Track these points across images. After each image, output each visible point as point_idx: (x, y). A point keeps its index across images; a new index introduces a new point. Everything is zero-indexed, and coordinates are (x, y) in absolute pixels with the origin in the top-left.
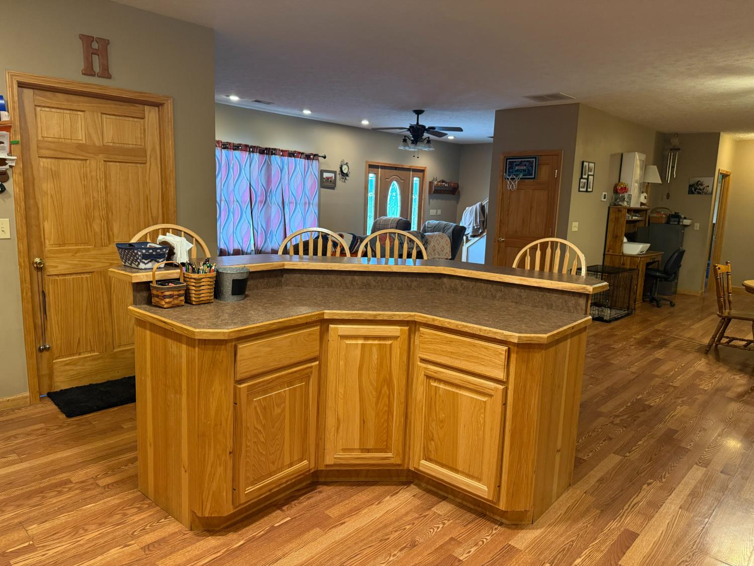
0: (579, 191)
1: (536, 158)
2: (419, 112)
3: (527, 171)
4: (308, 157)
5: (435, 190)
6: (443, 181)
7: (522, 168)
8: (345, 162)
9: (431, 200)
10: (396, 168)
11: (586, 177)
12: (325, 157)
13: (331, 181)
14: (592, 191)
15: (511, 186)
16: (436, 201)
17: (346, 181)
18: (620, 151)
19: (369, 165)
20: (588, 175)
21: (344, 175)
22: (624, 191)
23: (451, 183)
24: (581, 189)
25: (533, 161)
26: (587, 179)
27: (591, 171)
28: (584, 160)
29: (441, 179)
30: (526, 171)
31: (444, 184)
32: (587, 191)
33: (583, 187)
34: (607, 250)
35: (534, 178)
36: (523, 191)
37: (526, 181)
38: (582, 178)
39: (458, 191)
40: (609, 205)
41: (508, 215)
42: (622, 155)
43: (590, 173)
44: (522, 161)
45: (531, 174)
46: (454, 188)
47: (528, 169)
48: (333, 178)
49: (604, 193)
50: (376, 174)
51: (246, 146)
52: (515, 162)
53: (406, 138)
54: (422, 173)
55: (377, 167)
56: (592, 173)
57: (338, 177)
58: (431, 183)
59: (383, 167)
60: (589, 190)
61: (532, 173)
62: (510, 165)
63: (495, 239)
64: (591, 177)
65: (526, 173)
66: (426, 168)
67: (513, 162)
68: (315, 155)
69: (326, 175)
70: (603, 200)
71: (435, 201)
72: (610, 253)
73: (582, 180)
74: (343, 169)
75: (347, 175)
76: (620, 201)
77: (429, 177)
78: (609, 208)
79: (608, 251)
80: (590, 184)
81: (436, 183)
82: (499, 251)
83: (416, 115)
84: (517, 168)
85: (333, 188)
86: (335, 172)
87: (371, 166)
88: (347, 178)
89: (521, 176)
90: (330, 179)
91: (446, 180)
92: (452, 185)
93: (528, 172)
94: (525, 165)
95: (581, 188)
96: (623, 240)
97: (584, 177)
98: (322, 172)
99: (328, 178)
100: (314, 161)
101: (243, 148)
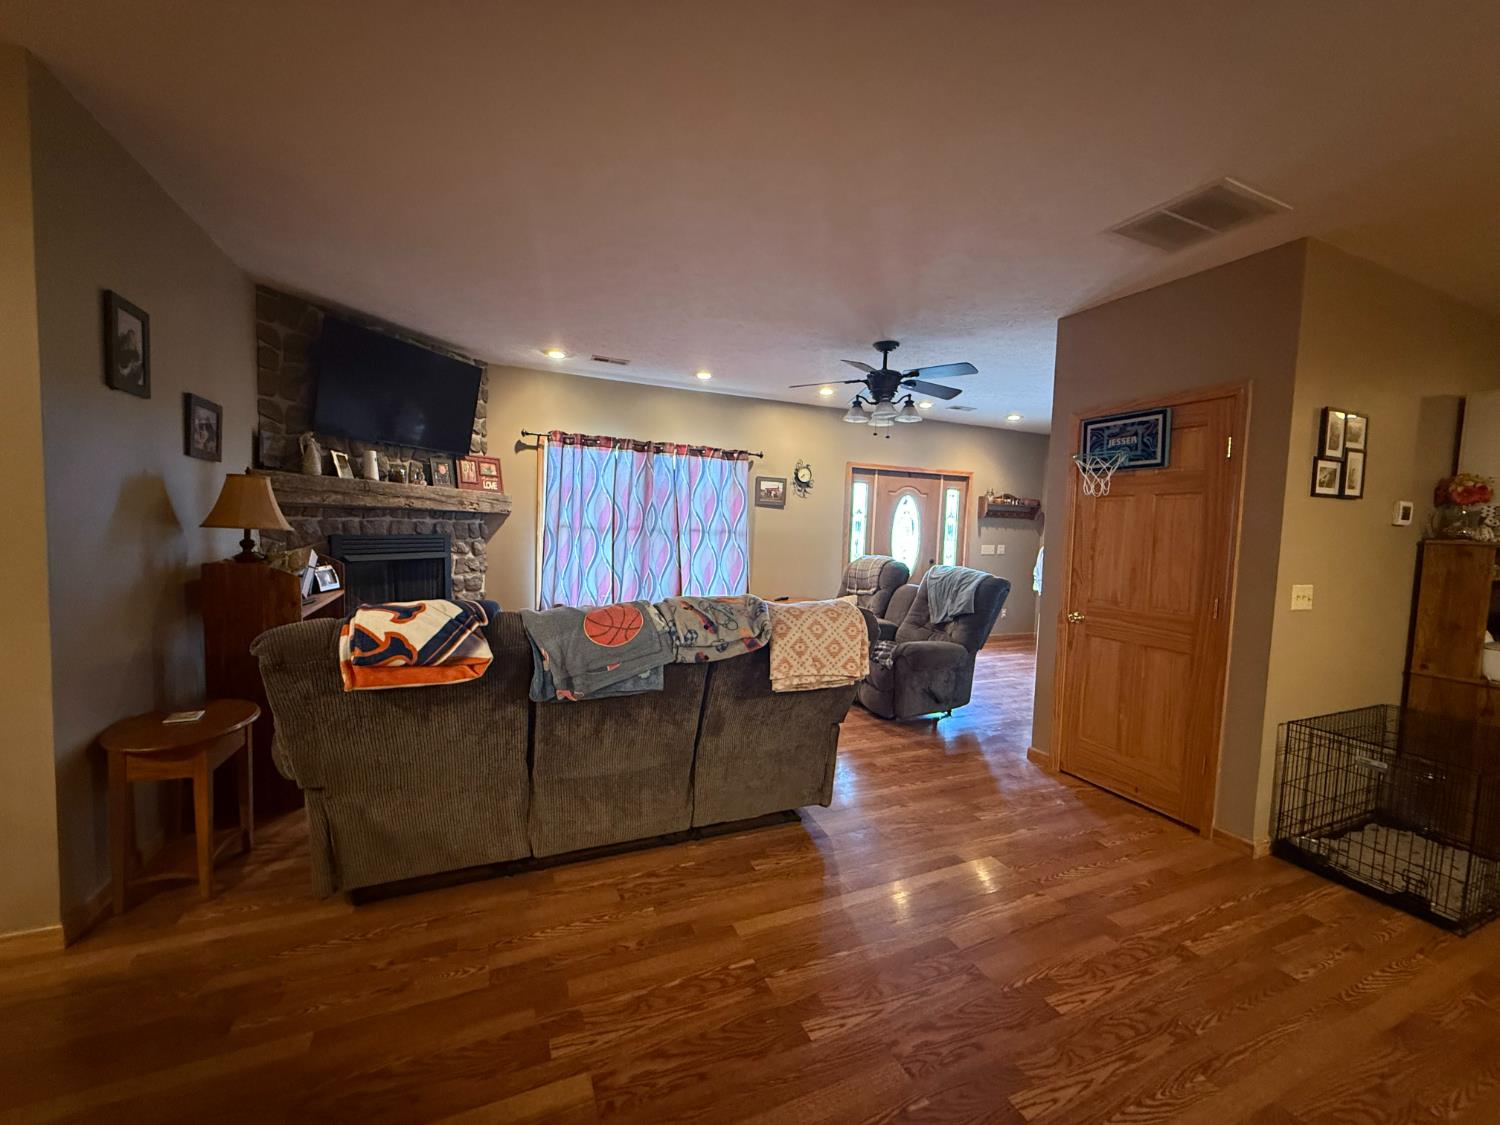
0: (1313, 494)
1: (1163, 412)
2: (886, 347)
3: (1140, 446)
4: (728, 455)
5: (989, 511)
6: (1007, 496)
7: (1126, 441)
8: (805, 465)
9: (983, 529)
10: (910, 475)
11: (1338, 454)
12: (761, 456)
13: (775, 496)
14: (1361, 497)
15: (1093, 487)
16: (994, 529)
17: (807, 495)
18: (1455, 391)
19: (853, 469)
20: (1346, 451)
21: (804, 485)
22: (1476, 497)
23: (1024, 500)
24: (1319, 490)
25: (1157, 420)
26: (1344, 462)
27: (1355, 439)
28: (1329, 405)
29: (1003, 493)
30: (1137, 449)
31: (1009, 500)
32: (1341, 495)
33: (1329, 484)
34: (1416, 662)
35: (1161, 464)
36: (1131, 498)
37: (1140, 473)
38: (1321, 456)
39: (1039, 513)
40: (1419, 538)
41: (1092, 557)
42: (1462, 403)
43: (1349, 445)
44: (1125, 425)
45: (1153, 455)
46: (1032, 508)
47: (1144, 443)
48: (781, 490)
49: (1403, 504)
50: (871, 485)
51: (608, 439)
52: (1108, 428)
53: (860, 399)
54: (965, 483)
55: (871, 472)
56: (1360, 446)
57: (791, 488)
58: (982, 499)
59: (882, 472)
60: (1348, 492)
61: (1155, 453)
62: (1094, 438)
63: (1060, 616)
64: (1356, 460)
65: (1139, 452)
66: (971, 473)
67: (1102, 429)
68: (741, 452)
69: (765, 485)
70: (1400, 522)
71: (992, 530)
72: (1432, 670)
73: (1321, 464)
74: (800, 475)
75: (807, 484)
76: (1464, 525)
77: (977, 489)
78: (1421, 547)
79: (1423, 667)
80: (1352, 475)
81: (991, 499)
82: (1070, 644)
83: (882, 354)
84: (1112, 443)
85: (781, 507)
86: (783, 481)
87: (856, 470)
88: (808, 489)
89: (1122, 460)
90: (773, 493)
91: (1013, 495)
92: (1026, 502)
93: (1143, 451)
94: (1136, 434)
95: (1321, 485)
96: (1483, 639)
97: (1329, 453)
98: (759, 480)
99: (769, 491)
100: (739, 461)
101: (603, 442)
